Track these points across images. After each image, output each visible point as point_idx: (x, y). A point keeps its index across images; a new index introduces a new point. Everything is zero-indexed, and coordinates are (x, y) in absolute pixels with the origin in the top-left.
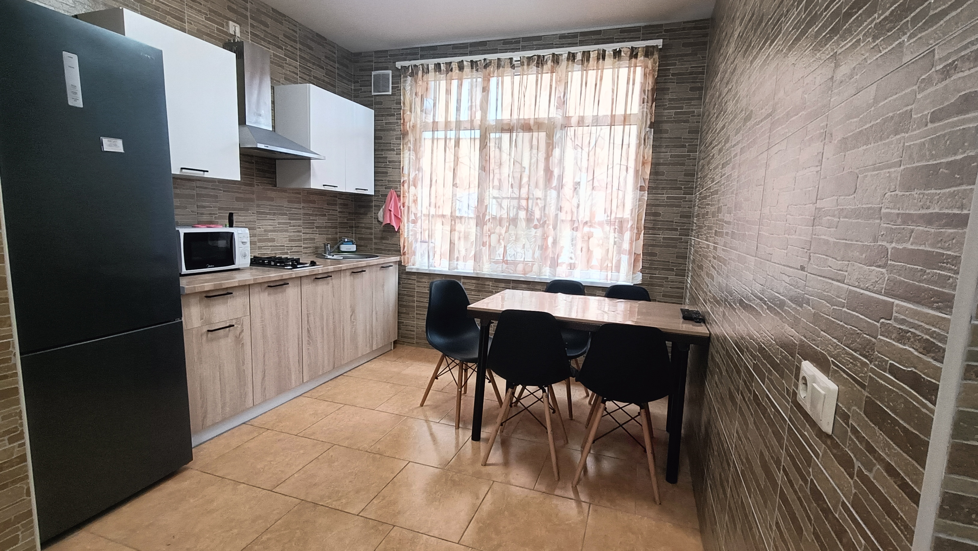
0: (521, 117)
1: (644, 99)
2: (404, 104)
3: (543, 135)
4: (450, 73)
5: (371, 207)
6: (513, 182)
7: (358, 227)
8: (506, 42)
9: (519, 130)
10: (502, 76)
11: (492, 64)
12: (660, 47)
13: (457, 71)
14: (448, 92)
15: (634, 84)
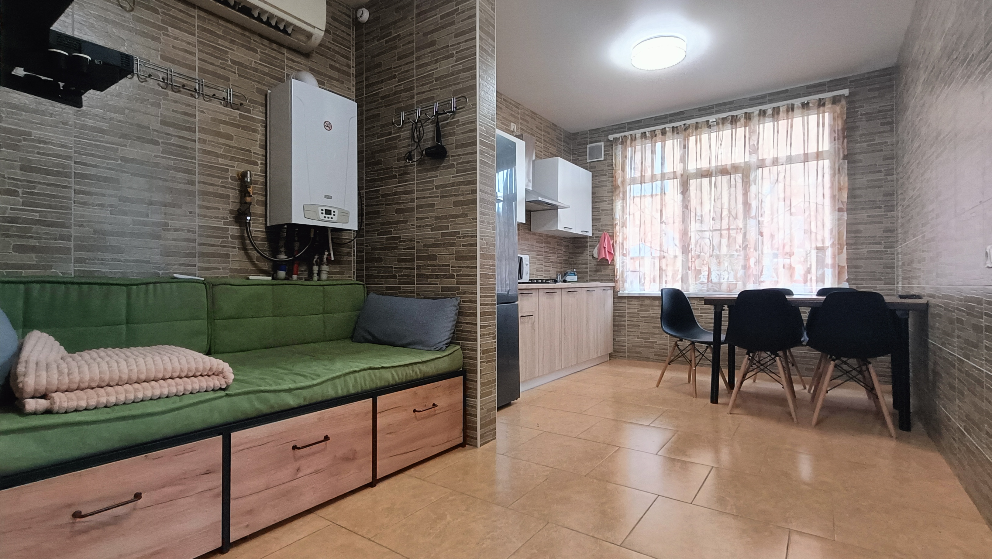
0: (719, 164)
1: (835, 138)
2: (615, 165)
3: (739, 176)
4: (654, 138)
5: (587, 247)
6: (714, 216)
7: (576, 264)
8: (700, 109)
9: (718, 174)
10: (700, 135)
11: (691, 127)
12: (848, 95)
13: (660, 136)
14: (653, 152)
15: (823, 126)
